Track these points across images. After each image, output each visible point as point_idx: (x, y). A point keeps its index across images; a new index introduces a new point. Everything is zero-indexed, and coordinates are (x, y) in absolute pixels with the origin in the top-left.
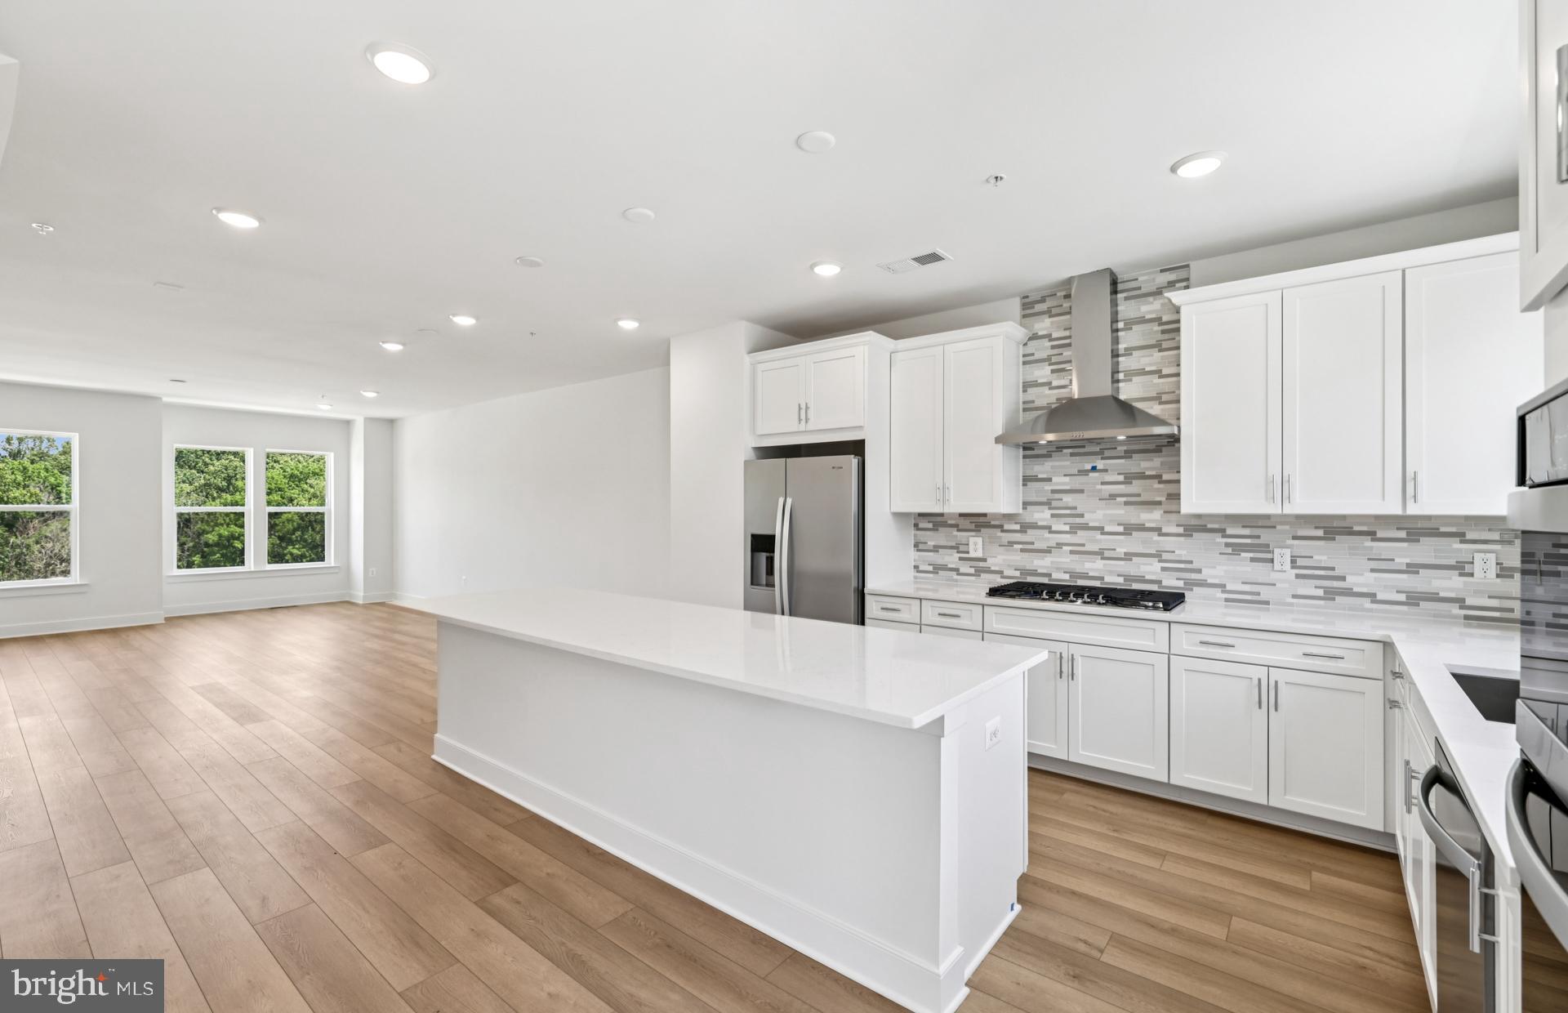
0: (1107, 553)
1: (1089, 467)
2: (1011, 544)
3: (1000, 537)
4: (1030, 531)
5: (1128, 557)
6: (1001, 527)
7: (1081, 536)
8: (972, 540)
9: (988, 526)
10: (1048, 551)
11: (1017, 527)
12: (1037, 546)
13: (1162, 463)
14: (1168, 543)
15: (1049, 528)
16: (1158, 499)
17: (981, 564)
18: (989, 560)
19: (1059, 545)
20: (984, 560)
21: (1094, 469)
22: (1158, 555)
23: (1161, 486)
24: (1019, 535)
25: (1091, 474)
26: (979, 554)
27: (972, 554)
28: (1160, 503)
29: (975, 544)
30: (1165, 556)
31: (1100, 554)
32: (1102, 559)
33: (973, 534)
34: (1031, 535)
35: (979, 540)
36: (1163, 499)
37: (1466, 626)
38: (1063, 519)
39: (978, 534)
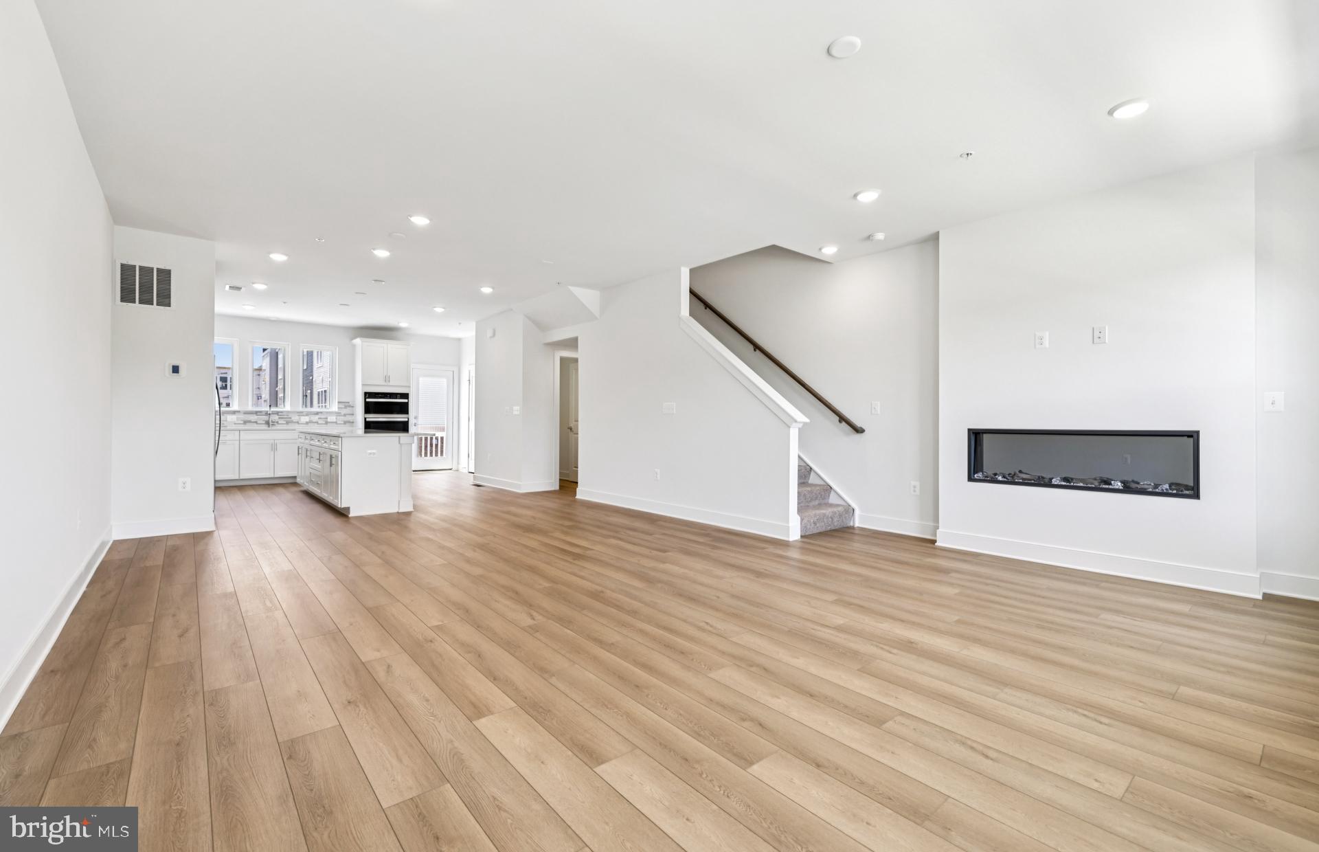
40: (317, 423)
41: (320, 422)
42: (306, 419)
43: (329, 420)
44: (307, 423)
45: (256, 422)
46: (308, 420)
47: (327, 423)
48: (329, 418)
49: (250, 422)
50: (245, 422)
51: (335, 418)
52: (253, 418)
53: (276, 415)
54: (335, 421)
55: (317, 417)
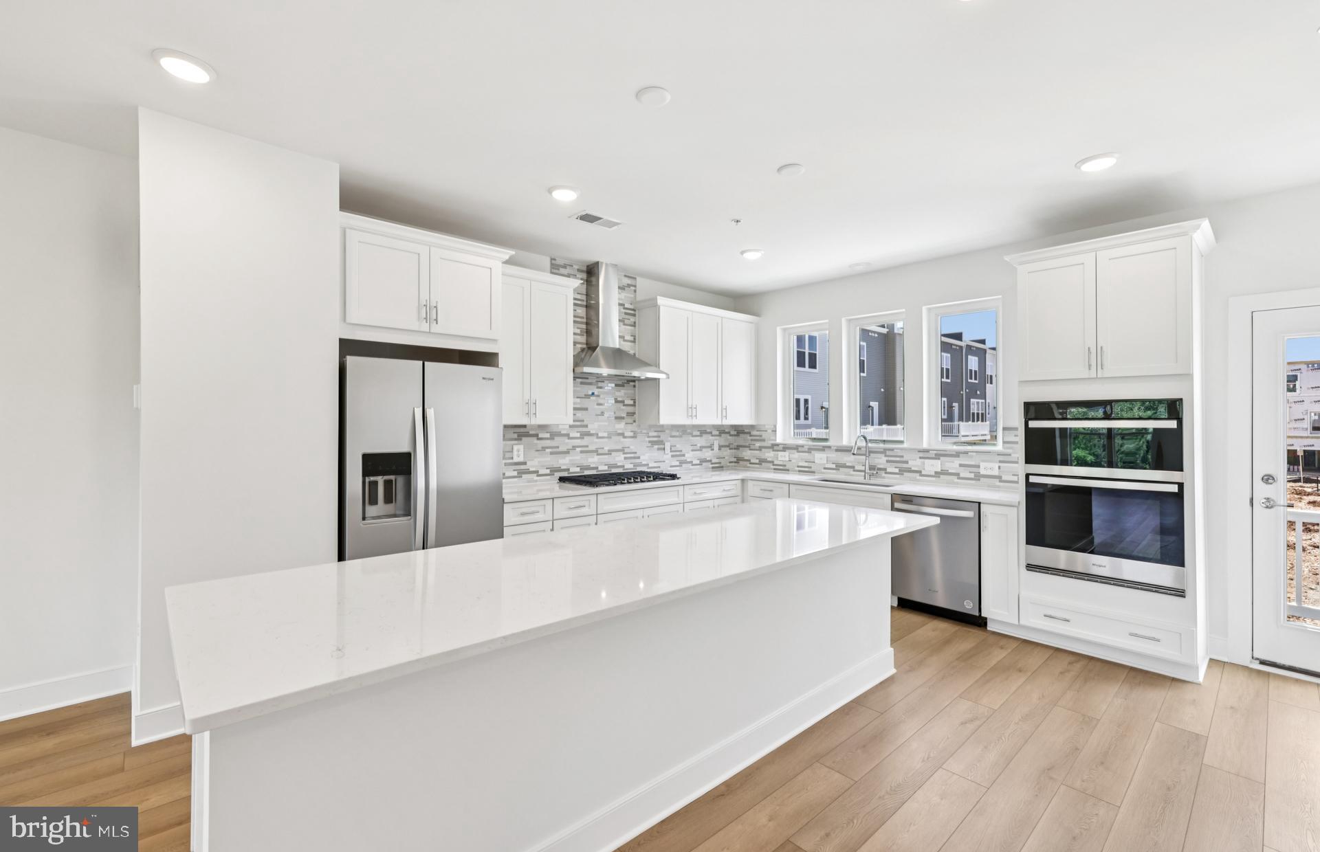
0: (600, 451)
1: (590, 393)
2: (544, 448)
3: (536, 444)
4: (556, 438)
5: (610, 452)
6: (536, 435)
7: (586, 441)
8: (515, 448)
9: (527, 435)
10: (567, 452)
11: (548, 435)
12: (561, 449)
13: (625, 394)
14: (627, 442)
15: (567, 435)
16: (623, 415)
17: (522, 467)
18: (528, 463)
19: (574, 448)
20: (525, 463)
21: (593, 394)
22: (622, 450)
23: (624, 407)
24: (548, 441)
25: (592, 398)
26: (521, 459)
27: (516, 459)
28: (623, 418)
29: (518, 451)
30: (626, 450)
31: (596, 452)
32: (598, 455)
33: (516, 442)
34: (557, 441)
35: (521, 447)
36: (625, 416)
37: (713, 471)
38: (576, 429)
39: (520, 442)
40: (957, 475)
41: (965, 473)
42: (936, 465)
43: (983, 472)
44: (937, 474)
45: (853, 467)
46: (939, 470)
47: (978, 477)
48: (982, 465)
49: (844, 466)
50: (839, 466)
51: (996, 466)
52: (848, 459)
53: (882, 456)
54: (996, 472)
55: (957, 462)
